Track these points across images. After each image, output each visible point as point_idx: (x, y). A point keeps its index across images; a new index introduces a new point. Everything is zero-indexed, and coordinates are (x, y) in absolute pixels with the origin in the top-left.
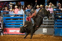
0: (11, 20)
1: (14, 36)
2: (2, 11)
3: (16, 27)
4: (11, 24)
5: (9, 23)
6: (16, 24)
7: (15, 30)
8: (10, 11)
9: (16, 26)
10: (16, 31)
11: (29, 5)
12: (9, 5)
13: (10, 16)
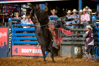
0: (25, 34)
1: (28, 58)
2: (10, 19)
3: (31, 44)
4: (23, 40)
5: (22, 38)
6: (31, 40)
7: (30, 50)
8: (22, 19)
9: (32, 42)
10: (32, 51)
11: (54, 10)
12: (22, 8)
13: (22, 27)
